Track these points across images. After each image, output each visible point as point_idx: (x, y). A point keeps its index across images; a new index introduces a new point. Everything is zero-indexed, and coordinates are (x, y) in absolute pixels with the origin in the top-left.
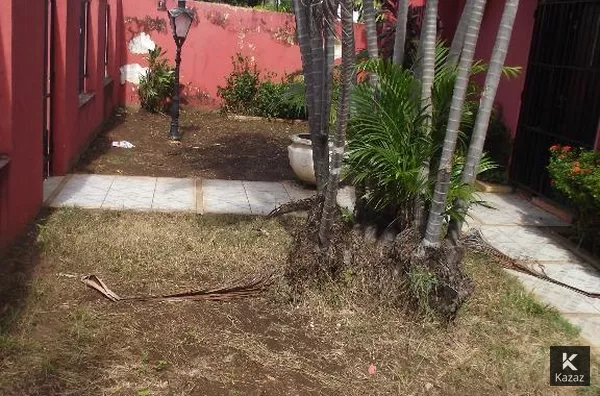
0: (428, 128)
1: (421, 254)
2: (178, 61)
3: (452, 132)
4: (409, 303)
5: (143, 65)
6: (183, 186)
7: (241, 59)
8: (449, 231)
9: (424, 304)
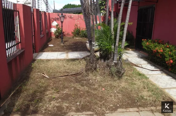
0: (113, 37)
1: (113, 64)
2: (62, 27)
3: (118, 37)
4: (111, 75)
5: (55, 28)
6: (64, 53)
7: (76, 26)
8: (119, 59)
9: (114, 75)
